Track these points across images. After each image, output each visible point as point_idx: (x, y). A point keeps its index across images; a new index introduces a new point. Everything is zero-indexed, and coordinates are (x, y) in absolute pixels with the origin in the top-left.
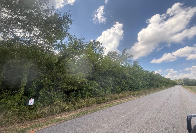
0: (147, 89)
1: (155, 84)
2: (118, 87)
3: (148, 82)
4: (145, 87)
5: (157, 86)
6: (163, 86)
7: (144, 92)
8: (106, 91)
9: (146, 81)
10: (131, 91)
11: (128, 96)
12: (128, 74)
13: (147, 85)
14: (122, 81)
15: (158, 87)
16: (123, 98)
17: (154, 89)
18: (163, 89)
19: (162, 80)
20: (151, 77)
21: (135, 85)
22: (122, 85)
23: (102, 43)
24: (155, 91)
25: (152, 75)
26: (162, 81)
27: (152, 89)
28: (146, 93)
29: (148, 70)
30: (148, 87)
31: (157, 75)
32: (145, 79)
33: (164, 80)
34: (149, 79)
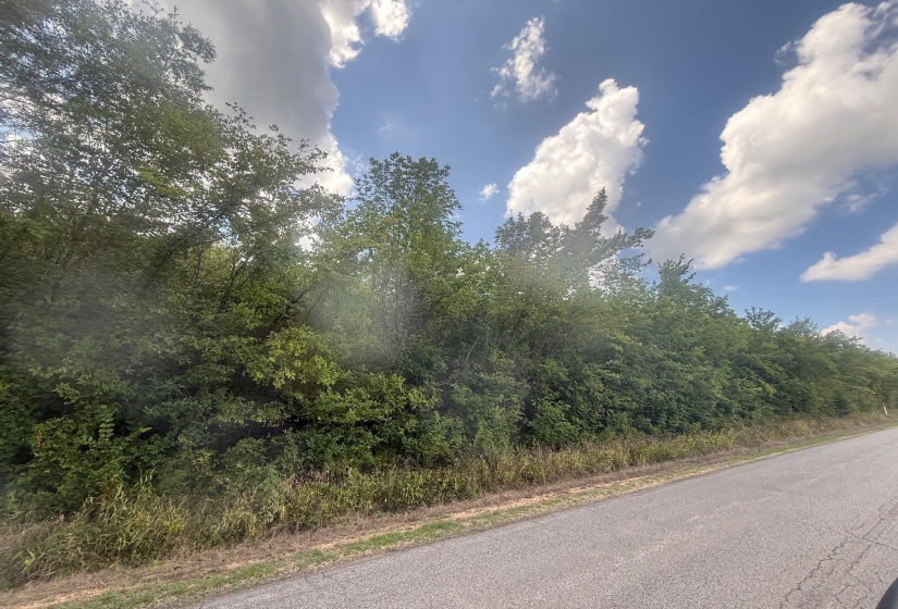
0: (761, 423)
1: (819, 393)
2: (557, 411)
3: (769, 381)
4: (752, 409)
5: (840, 408)
6: (880, 407)
7: (741, 441)
8: (475, 430)
9: (754, 375)
10: (648, 432)
11: (617, 466)
12: (620, 336)
13: (765, 399)
14: (587, 377)
15: (846, 414)
16: (579, 475)
17: (813, 422)
18: (878, 424)
19: (873, 369)
20: (788, 351)
21: (679, 401)
22: (591, 399)
23: (448, 168)
24: (823, 434)
25: (796, 344)
26: (870, 375)
27: (802, 425)
28: (753, 446)
29: (769, 317)
30: (775, 411)
31: (831, 344)
32: (748, 365)
33: (883, 374)
34: (777, 365)
